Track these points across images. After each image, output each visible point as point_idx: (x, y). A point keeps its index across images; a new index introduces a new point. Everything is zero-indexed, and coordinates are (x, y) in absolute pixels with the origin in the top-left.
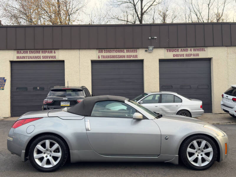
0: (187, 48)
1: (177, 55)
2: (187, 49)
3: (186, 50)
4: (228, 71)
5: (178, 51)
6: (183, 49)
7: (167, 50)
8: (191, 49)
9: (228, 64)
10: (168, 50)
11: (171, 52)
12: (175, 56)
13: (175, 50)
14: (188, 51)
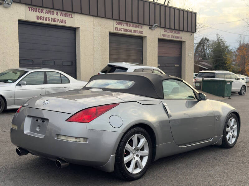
0: (53, 10)
1: (41, 18)
2: (54, 12)
3: (52, 13)
4: (94, 47)
5: (42, 12)
6: (48, 10)
7: (28, 7)
8: (57, 12)
9: (94, 38)
10: (31, 9)
11: (33, 11)
12: (39, 19)
13: (39, 9)
14: (54, 14)
